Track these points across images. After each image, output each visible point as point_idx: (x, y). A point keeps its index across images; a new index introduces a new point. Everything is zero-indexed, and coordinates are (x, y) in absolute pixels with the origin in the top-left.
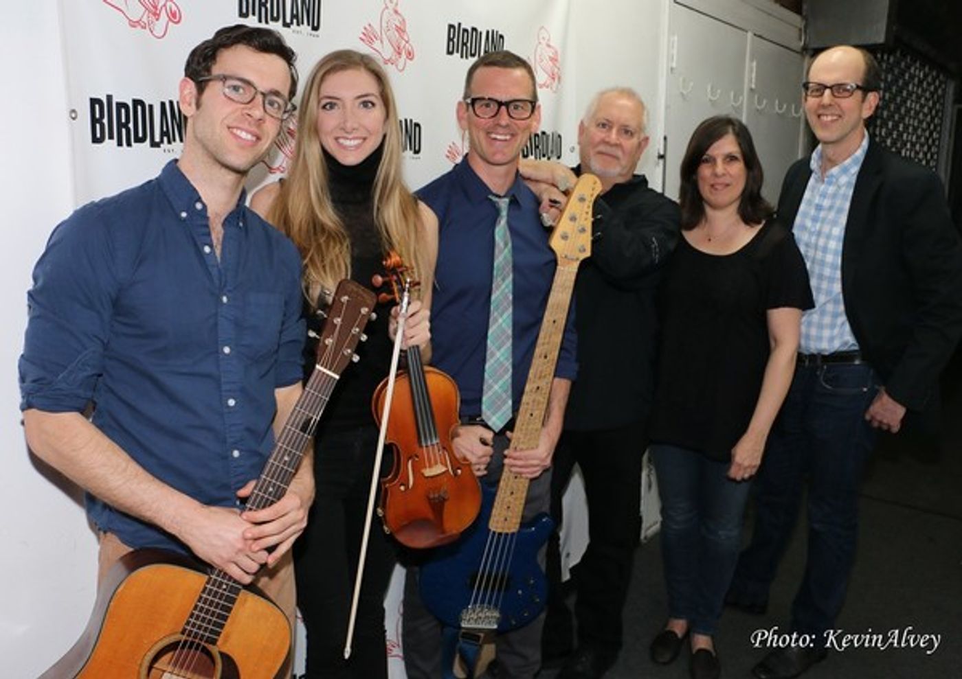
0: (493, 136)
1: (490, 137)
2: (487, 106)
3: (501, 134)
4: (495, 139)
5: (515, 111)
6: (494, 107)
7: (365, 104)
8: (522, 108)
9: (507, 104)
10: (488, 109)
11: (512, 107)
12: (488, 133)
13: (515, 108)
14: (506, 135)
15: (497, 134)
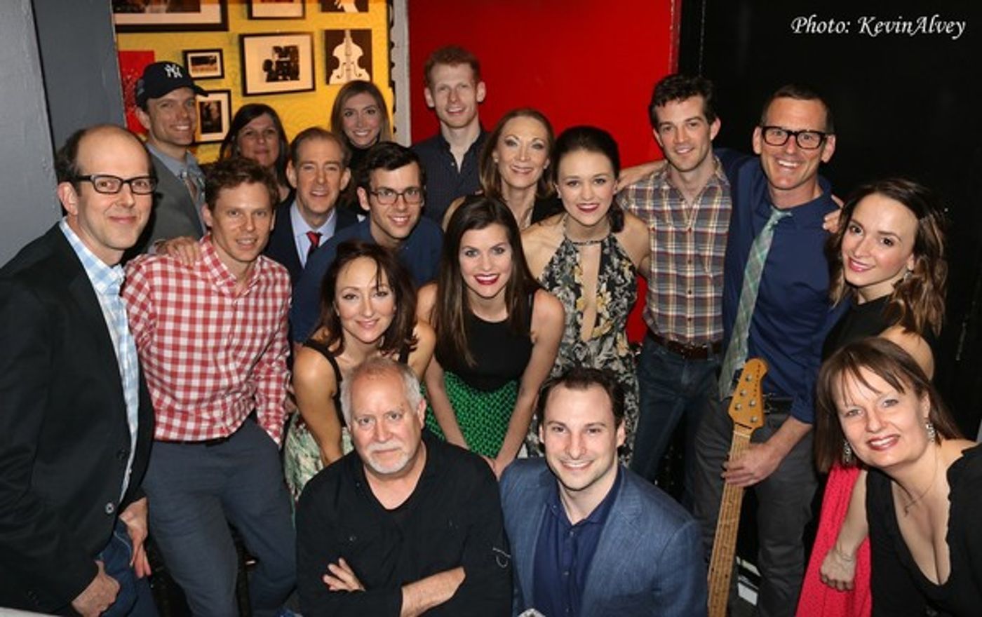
0: (781, 162)
1: (778, 163)
2: (779, 133)
3: (788, 161)
4: (782, 165)
5: (805, 141)
6: (784, 135)
7: (369, 112)
8: (811, 137)
9: (796, 134)
10: (779, 137)
11: (803, 137)
12: (777, 159)
13: (805, 138)
14: (792, 162)
15: (785, 160)
